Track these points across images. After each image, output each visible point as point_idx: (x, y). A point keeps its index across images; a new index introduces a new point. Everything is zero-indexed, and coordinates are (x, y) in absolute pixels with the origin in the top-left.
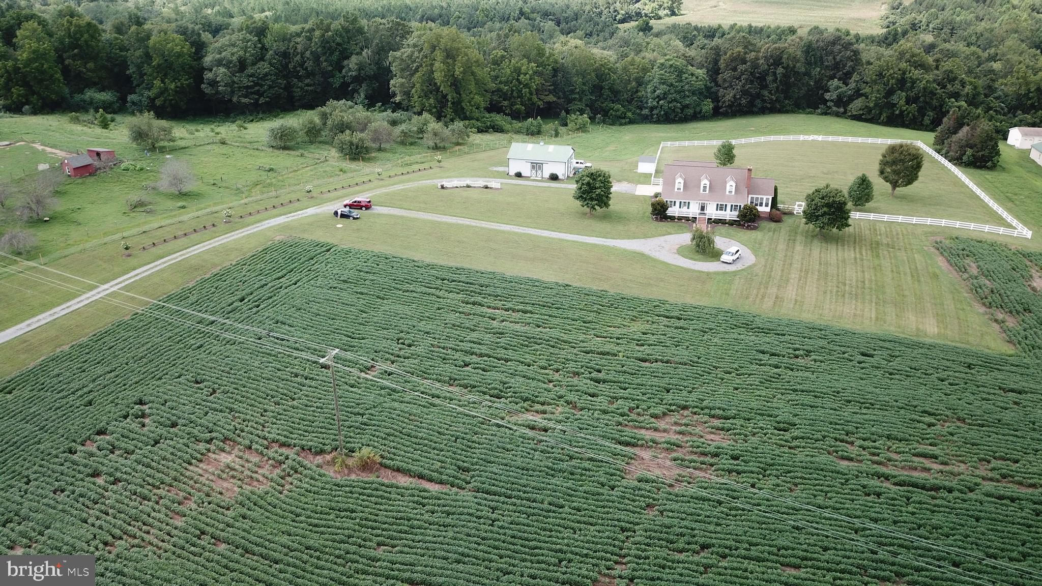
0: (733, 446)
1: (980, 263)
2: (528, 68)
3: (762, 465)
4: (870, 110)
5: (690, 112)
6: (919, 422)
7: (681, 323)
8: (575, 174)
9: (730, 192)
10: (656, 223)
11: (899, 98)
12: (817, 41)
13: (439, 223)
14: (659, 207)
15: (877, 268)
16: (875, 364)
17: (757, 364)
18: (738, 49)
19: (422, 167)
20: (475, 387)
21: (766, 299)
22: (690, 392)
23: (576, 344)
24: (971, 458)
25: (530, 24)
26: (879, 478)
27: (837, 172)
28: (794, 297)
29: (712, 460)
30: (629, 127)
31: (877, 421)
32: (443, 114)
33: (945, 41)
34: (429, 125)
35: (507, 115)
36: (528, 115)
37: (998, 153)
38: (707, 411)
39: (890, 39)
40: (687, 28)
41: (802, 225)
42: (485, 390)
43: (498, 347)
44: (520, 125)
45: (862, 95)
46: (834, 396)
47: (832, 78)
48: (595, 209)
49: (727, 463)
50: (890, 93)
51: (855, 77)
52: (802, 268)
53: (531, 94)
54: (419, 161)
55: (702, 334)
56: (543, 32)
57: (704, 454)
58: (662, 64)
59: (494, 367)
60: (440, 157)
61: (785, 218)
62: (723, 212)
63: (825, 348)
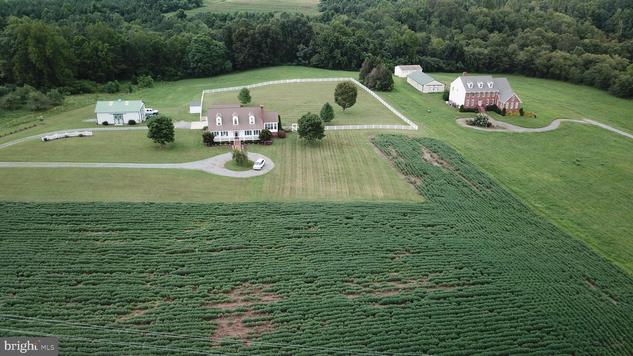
0: (281, 302)
1: (397, 149)
2: (103, 47)
3: (302, 312)
4: (323, 62)
5: (218, 69)
6: (386, 258)
7: (235, 218)
8: (147, 118)
9: (252, 122)
10: (207, 148)
11: (337, 53)
12: (288, 22)
13: (45, 168)
14: (208, 137)
15: (344, 160)
16: (355, 224)
17: (287, 237)
18: (242, 28)
19: (27, 125)
20: (88, 300)
21: (285, 191)
22: (247, 268)
23: (164, 248)
24: (418, 275)
25: (102, 16)
26: (372, 302)
27: (311, 101)
28: (301, 186)
29: (269, 317)
30: (180, 81)
31: (363, 263)
32: (42, 84)
33: (354, 18)
34: (29, 94)
35: (91, 80)
36: (109, 79)
37: (393, 82)
38: (260, 280)
39: (326, 18)
40: (208, 15)
41: (298, 139)
42: (97, 301)
43: (103, 263)
44: (103, 86)
45: (317, 53)
46: (336, 251)
47: (299, 43)
48: (164, 143)
49: (280, 316)
50: (332, 51)
51: (312, 42)
52: (303, 166)
53: (108, 64)
54: (25, 121)
55: (249, 223)
56: (112, 20)
57: (263, 313)
58: (196, 40)
59: (102, 280)
60: (42, 117)
61: (287, 134)
62: (249, 136)
63: (325, 218)
